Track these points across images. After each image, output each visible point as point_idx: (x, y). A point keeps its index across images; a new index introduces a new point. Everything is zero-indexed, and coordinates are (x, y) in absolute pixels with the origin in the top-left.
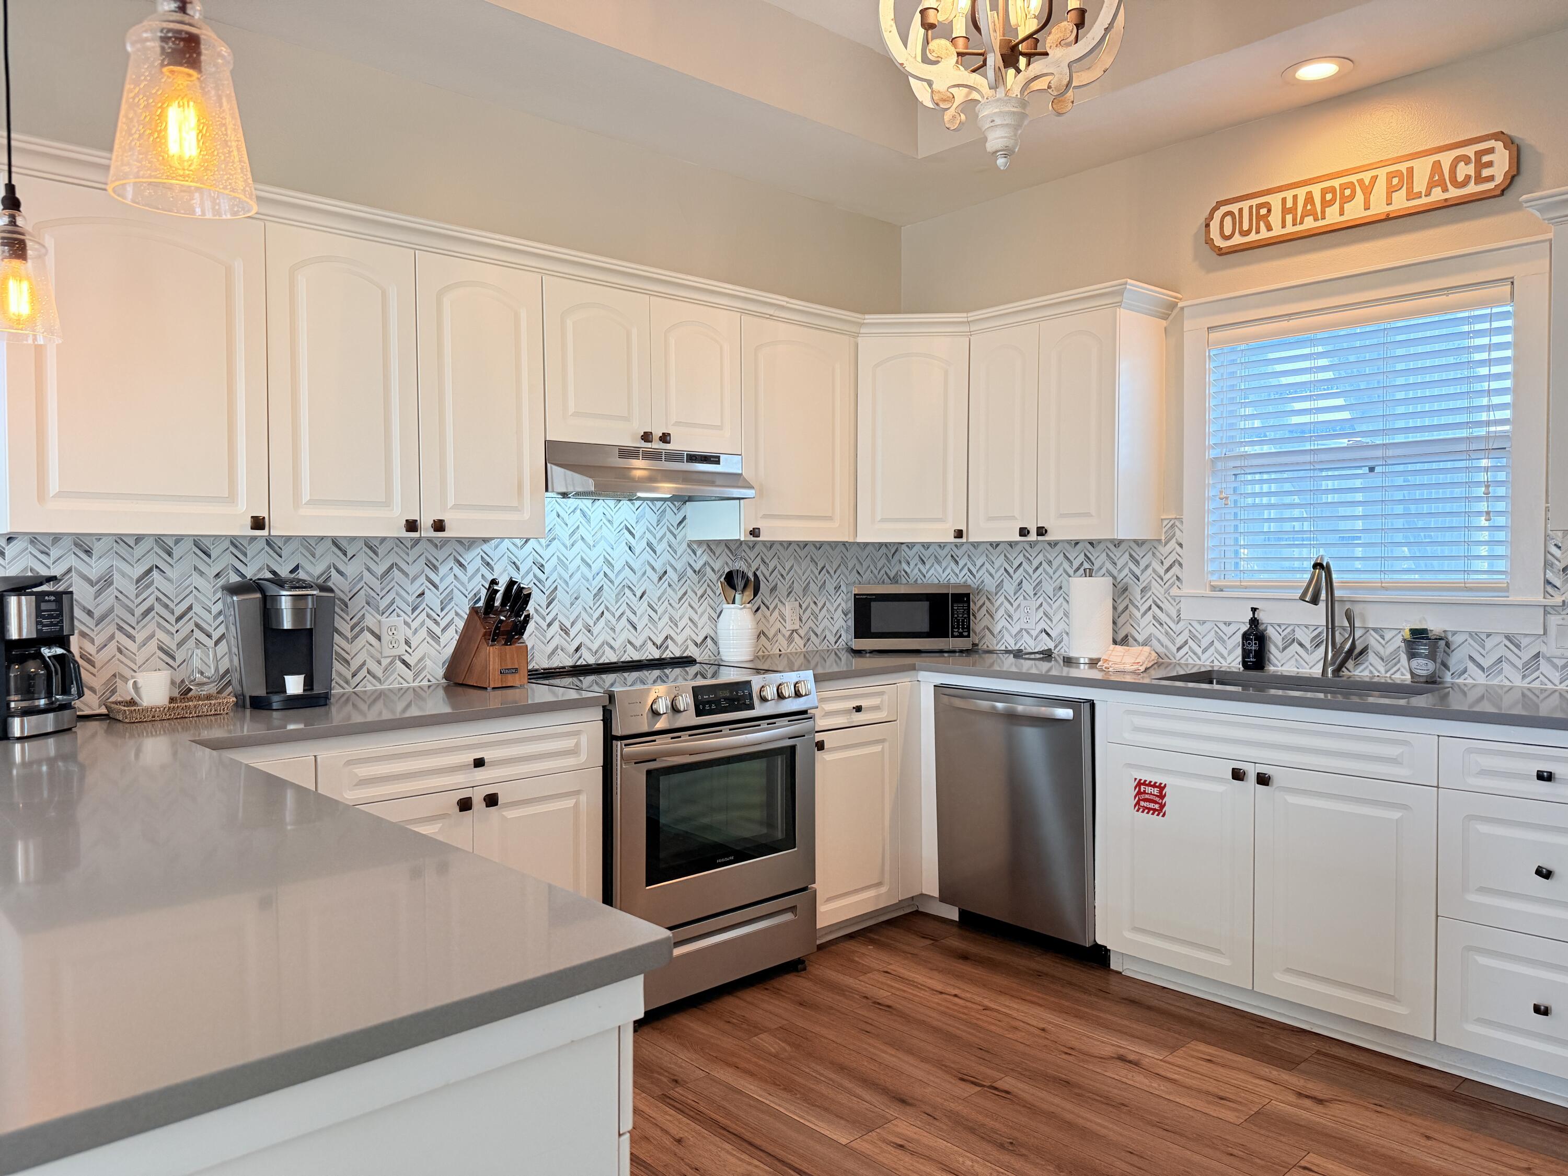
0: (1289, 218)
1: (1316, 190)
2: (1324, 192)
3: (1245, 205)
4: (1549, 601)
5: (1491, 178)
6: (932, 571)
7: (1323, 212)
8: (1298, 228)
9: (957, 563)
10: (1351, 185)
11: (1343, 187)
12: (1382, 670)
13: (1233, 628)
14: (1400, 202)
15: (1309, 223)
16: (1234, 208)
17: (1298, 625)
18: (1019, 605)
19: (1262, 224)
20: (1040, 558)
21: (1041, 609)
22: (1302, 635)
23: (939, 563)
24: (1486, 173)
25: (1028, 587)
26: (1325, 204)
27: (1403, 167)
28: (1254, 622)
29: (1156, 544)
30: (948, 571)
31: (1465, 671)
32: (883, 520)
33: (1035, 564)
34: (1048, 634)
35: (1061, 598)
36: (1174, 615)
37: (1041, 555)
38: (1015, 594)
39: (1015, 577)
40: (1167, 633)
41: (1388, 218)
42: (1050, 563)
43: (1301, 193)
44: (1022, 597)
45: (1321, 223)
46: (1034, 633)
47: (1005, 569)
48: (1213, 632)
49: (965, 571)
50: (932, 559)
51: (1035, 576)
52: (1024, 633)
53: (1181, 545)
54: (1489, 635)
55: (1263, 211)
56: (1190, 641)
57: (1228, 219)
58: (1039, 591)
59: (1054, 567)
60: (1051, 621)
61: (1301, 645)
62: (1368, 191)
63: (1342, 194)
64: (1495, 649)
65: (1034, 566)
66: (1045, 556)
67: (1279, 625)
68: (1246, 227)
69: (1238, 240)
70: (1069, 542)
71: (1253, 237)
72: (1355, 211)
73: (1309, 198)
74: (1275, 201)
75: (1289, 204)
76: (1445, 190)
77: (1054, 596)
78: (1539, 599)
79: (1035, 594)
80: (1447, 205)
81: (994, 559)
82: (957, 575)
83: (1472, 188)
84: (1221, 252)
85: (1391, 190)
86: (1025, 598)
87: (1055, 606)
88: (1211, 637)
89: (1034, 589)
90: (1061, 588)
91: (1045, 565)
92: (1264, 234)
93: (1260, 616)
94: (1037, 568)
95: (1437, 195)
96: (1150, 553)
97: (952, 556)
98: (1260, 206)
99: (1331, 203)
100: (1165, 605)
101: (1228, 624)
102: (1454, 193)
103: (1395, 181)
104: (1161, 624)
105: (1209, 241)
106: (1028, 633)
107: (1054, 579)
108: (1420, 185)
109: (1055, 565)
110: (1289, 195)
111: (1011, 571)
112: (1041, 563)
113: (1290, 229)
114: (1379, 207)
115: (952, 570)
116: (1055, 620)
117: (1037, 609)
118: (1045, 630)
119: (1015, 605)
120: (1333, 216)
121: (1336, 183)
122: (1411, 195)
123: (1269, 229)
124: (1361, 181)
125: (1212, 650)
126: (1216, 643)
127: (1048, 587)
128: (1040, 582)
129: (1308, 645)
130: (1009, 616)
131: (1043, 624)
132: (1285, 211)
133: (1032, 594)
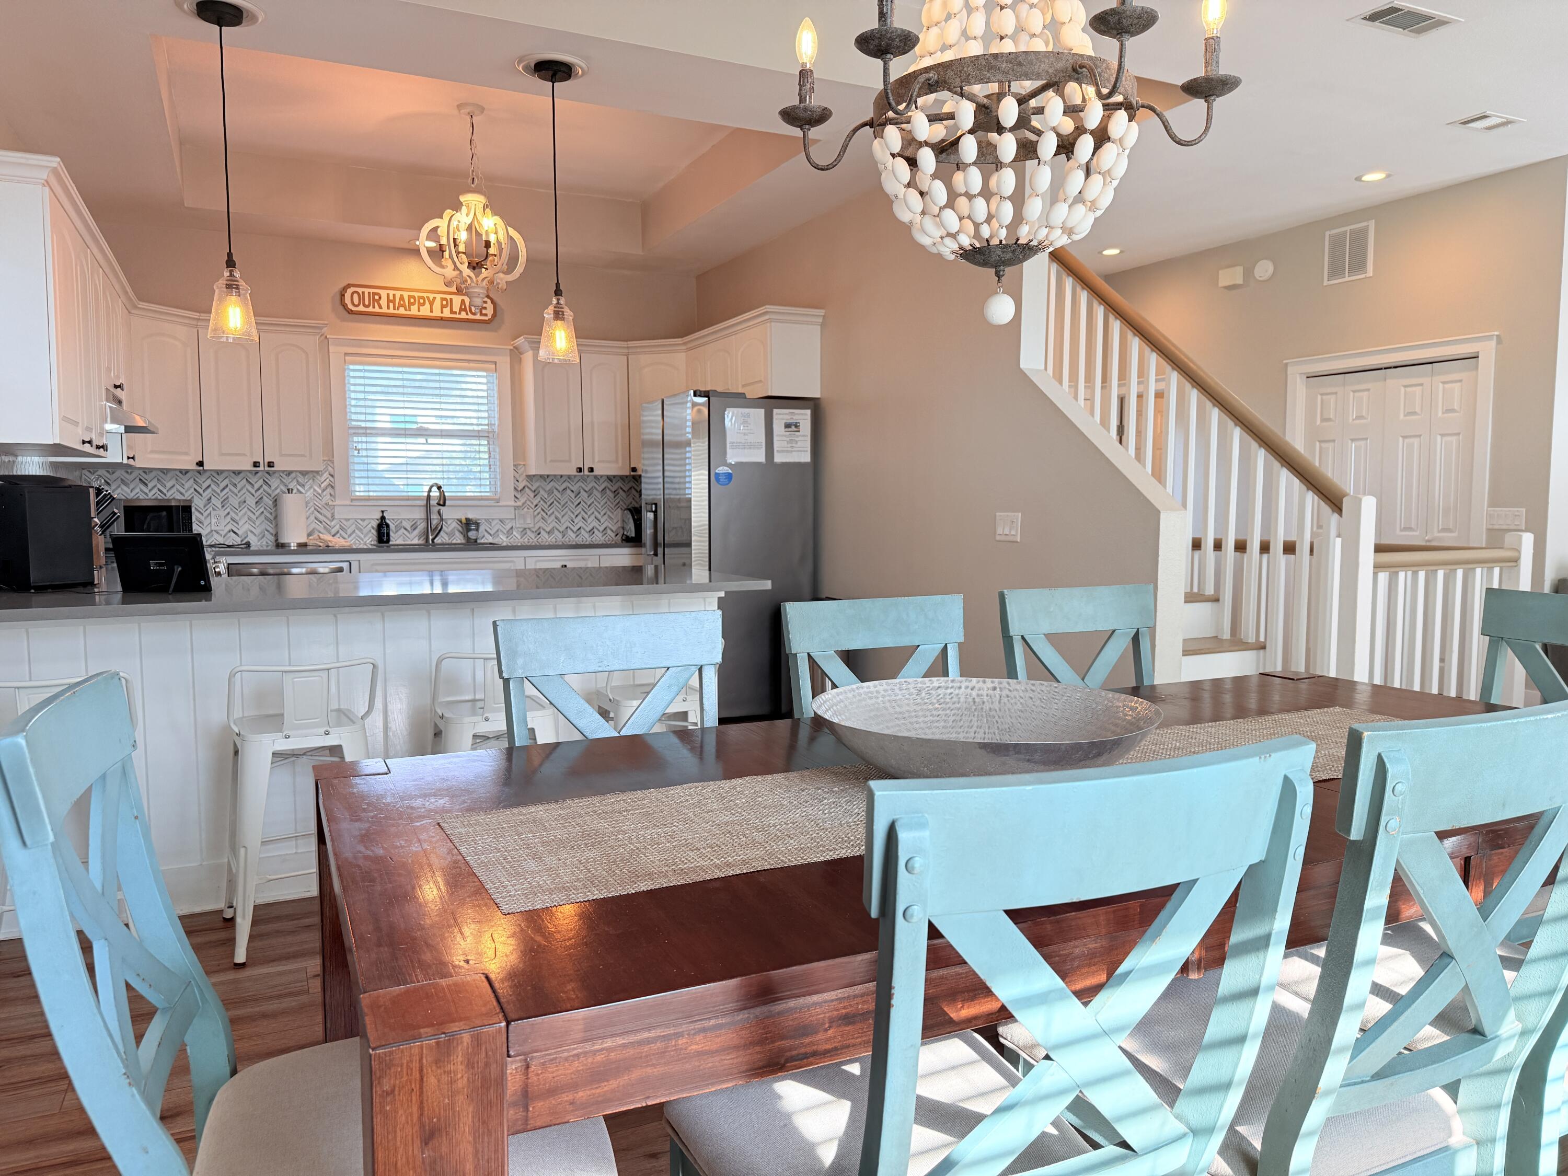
0: (391, 305)
1: (406, 295)
2: (410, 297)
3: (366, 291)
4: (516, 504)
5: (486, 315)
6: (119, 490)
7: (410, 308)
8: (396, 312)
9: (146, 485)
10: (423, 298)
11: (420, 298)
12: (447, 539)
13: (365, 524)
14: (447, 313)
15: (402, 311)
16: (360, 290)
17: (404, 519)
18: (210, 514)
19: (376, 304)
20: (226, 482)
21: (229, 516)
22: (405, 524)
23: (126, 485)
24: (484, 311)
25: (216, 502)
26: (411, 304)
27: (448, 297)
28: (383, 518)
29: (315, 474)
30: (137, 490)
31: (484, 536)
32: (152, 452)
33: (222, 485)
34: (234, 532)
35: (246, 509)
36: (329, 516)
37: (227, 480)
38: (205, 507)
39: (204, 495)
40: (325, 527)
41: (442, 319)
42: (235, 485)
43: (398, 294)
44: (211, 509)
45: (408, 313)
46: (223, 533)
47: (195, 489)
48: (354, 526)
49: (155, 490)
50: (119, 481)
51: (222, 495)
52: (214, 533)
53: (332, 476)
54: (493, 519)
55: (377, 297)
56: (340, 531)
57: (355, 296)
58: (226, 504)
59: (239, 488)
60: (238, 524)
61: (406, 529)
62: (431, 304)
63: (419, 301)
64: (496, 526)
65: (221, 488)
66: (230, 480)
67: (393, 519)
68: (367, 303)
69: (361, 308)
70: (283, 472)
71: (370, 309)
72: (425, 311)
73: (402, 298)
74: (383, 293)
75: (391, 298)
76: (467, 314)
77: (240, 507)
78: (513, 503)
79: (223, 506)
80: (468, 321)
81: (183, 482)
82: (146, 494)
83: (478, 317)
84: (350, 312)
85: (443, 307)
86: (214, 509)
87: (240, 514)
88: (353, 527)
89: (222, 503)
90: (245, 502)
91: (230, 486)
92: (377, 310)
93: (385, 514)
94: (224, 489)
95: (463, 315)
96: (311, 481)
97: (140, 480)
98: (374, 294)
99: (413, 304)
100: (324, 511)
101: (363, 520)
102: (470, 316)
103: (445, 303)
104: (321, 522)
105: (344, 306)
106: (218, 533)
107: (239, 496)
108: (456, 308)
109: (239, 487)
110: (391, 293)
111: (201, 491)
112: (227, 486)
113: (391, 311)
114: (437, 313)
115: (141, 490)
116: (241, 524)
117: (225, 517)
118: (233, 531)
119: (206, 514)
120: (414, 311)
121: (416, 294)
122: (452, 312)
123: (380, 307)
124: (428, 298)
125: (354, 535)
126: (357, 531)
127: (234, 501)
128: (228, 498)
129: (409, 529)
130: (200, 522)
131: (230, 527)
132: (389, 301)
133: (220, 506)
